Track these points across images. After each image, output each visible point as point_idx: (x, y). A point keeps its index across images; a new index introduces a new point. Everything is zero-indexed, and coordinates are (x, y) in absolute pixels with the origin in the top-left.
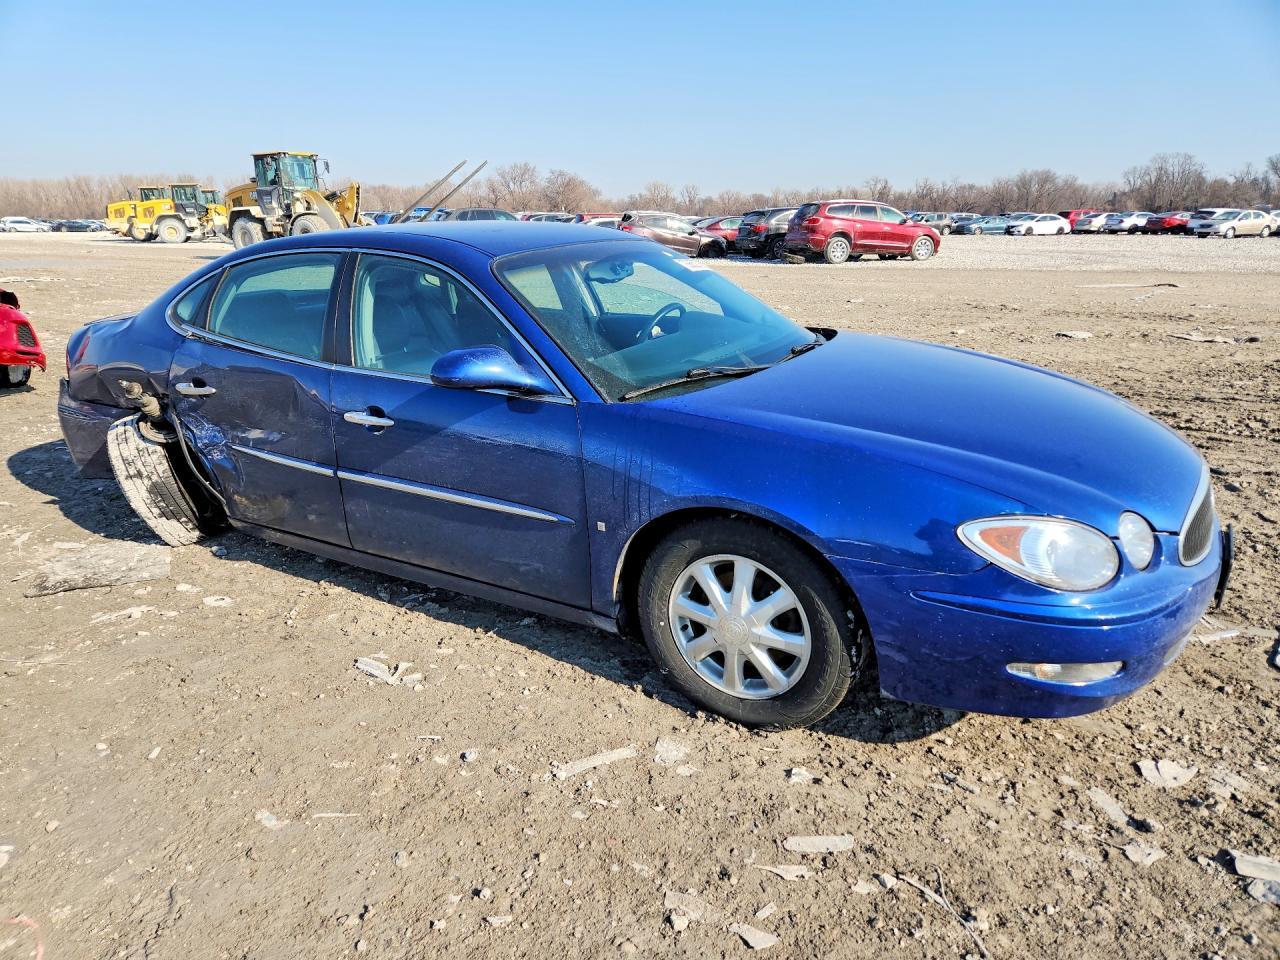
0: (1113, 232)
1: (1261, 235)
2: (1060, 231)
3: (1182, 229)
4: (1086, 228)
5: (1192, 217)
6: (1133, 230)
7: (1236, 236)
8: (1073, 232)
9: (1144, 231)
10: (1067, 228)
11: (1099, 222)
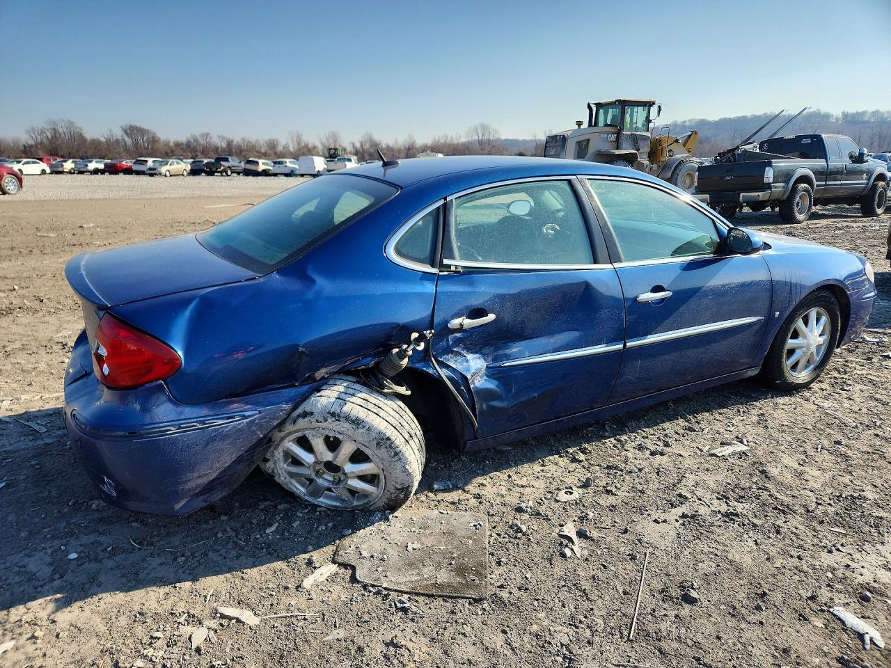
0: (81, 173)
1: (183, 175)
2: (43, 172)
3: (128, 171)
4: (60, 169)
5: (134, 163)
6: (96, 171)
7: (171, 176)
8: (51, 173)
9: (102, 172)
10: (48, 171)
11: (69, 165)
